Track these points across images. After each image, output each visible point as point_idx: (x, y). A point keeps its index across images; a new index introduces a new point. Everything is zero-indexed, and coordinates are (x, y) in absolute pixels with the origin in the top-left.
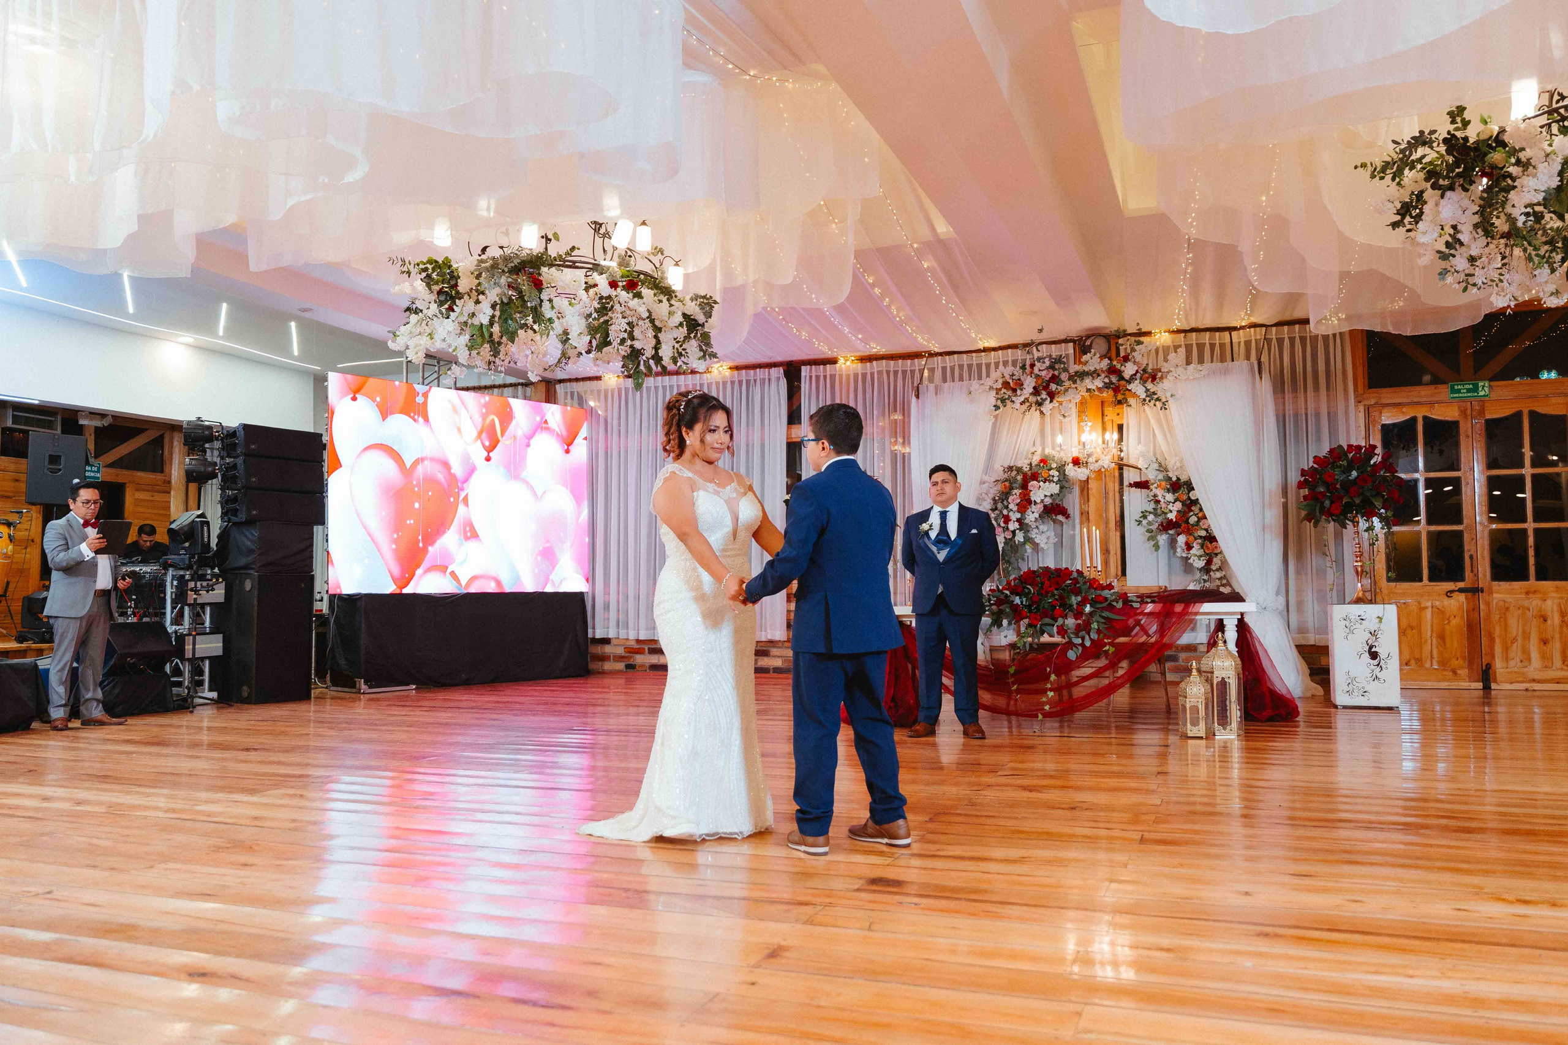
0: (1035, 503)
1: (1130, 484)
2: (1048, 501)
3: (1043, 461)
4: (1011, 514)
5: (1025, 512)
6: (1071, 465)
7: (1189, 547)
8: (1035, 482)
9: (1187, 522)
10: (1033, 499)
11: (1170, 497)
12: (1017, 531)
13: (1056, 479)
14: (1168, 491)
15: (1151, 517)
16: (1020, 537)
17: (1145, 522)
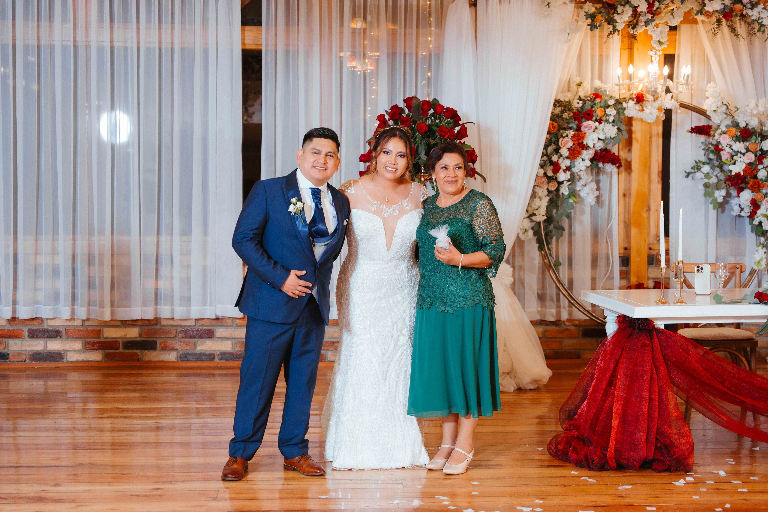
0: (587, 147)
1: (692, 128)
2: (600, 145)
3: (597, 96)
4: (560, 161)
5: (575, 158)
6: (631, 103)
7: (755, 205)
8: (590, 122)
9: (755, 177)
10: (585, 143)
11: (739, 146)
12: (565, 182)
13: (611, 119)
14: (737, 139)
15: (706, 169)
16: (565, 190)
17: (699, 175)
